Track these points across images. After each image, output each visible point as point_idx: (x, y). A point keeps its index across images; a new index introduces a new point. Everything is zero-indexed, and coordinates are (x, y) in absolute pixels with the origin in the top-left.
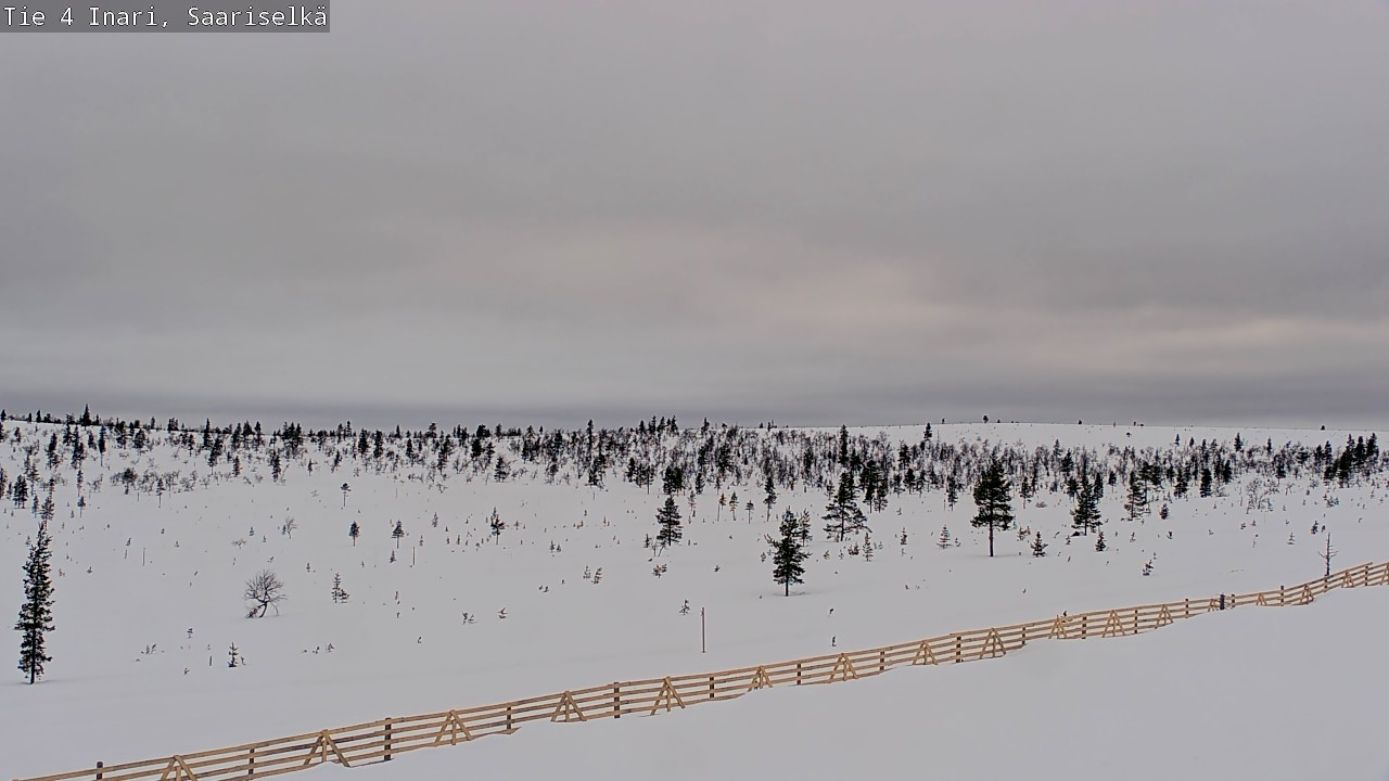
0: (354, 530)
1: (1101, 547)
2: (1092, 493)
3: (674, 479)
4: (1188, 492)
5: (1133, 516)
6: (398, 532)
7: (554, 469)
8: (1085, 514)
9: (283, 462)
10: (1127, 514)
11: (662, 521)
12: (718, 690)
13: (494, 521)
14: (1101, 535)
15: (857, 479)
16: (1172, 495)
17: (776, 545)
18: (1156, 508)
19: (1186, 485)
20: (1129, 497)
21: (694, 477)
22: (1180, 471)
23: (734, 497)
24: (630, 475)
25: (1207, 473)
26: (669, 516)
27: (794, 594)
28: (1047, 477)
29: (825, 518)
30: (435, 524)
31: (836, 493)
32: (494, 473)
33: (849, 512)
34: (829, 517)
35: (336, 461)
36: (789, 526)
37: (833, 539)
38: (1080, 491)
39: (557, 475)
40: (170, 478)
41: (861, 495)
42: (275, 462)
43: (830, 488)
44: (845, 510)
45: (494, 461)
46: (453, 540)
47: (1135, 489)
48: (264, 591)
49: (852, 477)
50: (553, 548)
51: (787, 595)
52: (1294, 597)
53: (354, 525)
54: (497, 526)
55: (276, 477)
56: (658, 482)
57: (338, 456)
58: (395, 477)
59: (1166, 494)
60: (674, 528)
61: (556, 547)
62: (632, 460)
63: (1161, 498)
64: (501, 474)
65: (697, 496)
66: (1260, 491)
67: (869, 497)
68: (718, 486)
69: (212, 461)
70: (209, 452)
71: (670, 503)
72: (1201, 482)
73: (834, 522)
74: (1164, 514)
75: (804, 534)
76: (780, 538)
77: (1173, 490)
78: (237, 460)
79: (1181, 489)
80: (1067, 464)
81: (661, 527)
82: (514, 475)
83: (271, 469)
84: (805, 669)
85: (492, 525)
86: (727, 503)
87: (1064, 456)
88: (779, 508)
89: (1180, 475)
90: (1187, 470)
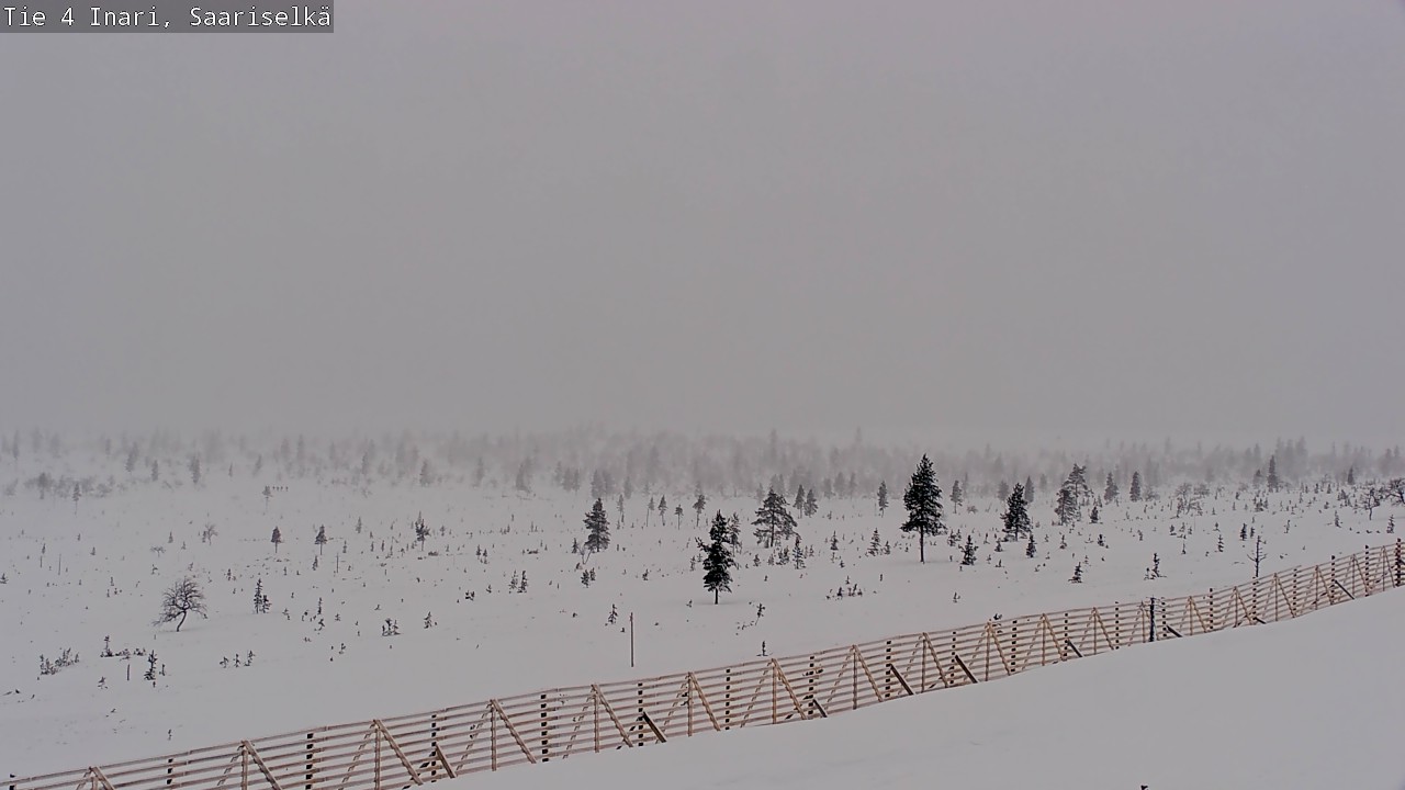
0: (276, 537)
1: (1031, 551)
2: (1023, 498)
3: (602, 483)
4: (1119, 496)
5: (1064, 520)
6: (321, 539)
7: (480, 475)
8: (1015, 518)
9: (202, 468)
10: (1057, 518)
11: (590, 526)
12: (645, 696)
13: (420, 526)
14: (1031, 538)
15: (786, 485)
16: (1102, 498)
17: (706, 549)
18: (1086, 512)
19: (1116, 488)
20: (1059, 501)
21: (622, 482)
22: (1110, 475)
23: (663, 501)
24: (557, 478)
25: (1135, 476)
26: (597, 520)
27: (724, 603)
28: (976, 481)
29: (755, 523)
30: (359, 529)
31: (766, 498)
32: (419, 477)
33: (780, 517)
34: (759, 521)
35: (258, 465)
36: (719, 529)
37: (763, 544)
38: (1010, 496)
39: (484, 480)
40: (87, 484)
41: (791, 500)
42: (195, 468)
43: (760, 494)
44: (775, 514)
45: (420, 465)
46: (377, 547)
47: (1065, 493)
48: (183, 601)
49: (782, 480)
50: (479, 554)
51: (716, 602)
52: (1224, 600)
53: (276, 532)
54: (422, 533)
55: (195, 481)
56: (586, 486)
57: (259, 461)
58: (319, 482)
59: (1096, 497)
60: (602, 534)
61: (482, 552)
62: (559, 464)
63: (1092, 502)
64: (425, 479)
65: (625, 502)
66: (1190, 496)
67: (799, 500)
68: (647, 489)
69: (130, 466)
70: (126, 457)
71: (598, 506)
72: (1131, 486)
73: (763, 527)
74: (1094, 518)
75: (734, 540)
76: (710, 542)
77: (1103, 493)
78: (155, 465)
79: (1111, 493)
80: (998, 467)
81: (590, 532)
82: (440, 480)
83: (191, 474)
84: (734, 674)
85: (418, 531)
86: (656, 507)
87: (994, 459)
88: (709, 513)
89: (1110, 478)
90: (1117, 472)
